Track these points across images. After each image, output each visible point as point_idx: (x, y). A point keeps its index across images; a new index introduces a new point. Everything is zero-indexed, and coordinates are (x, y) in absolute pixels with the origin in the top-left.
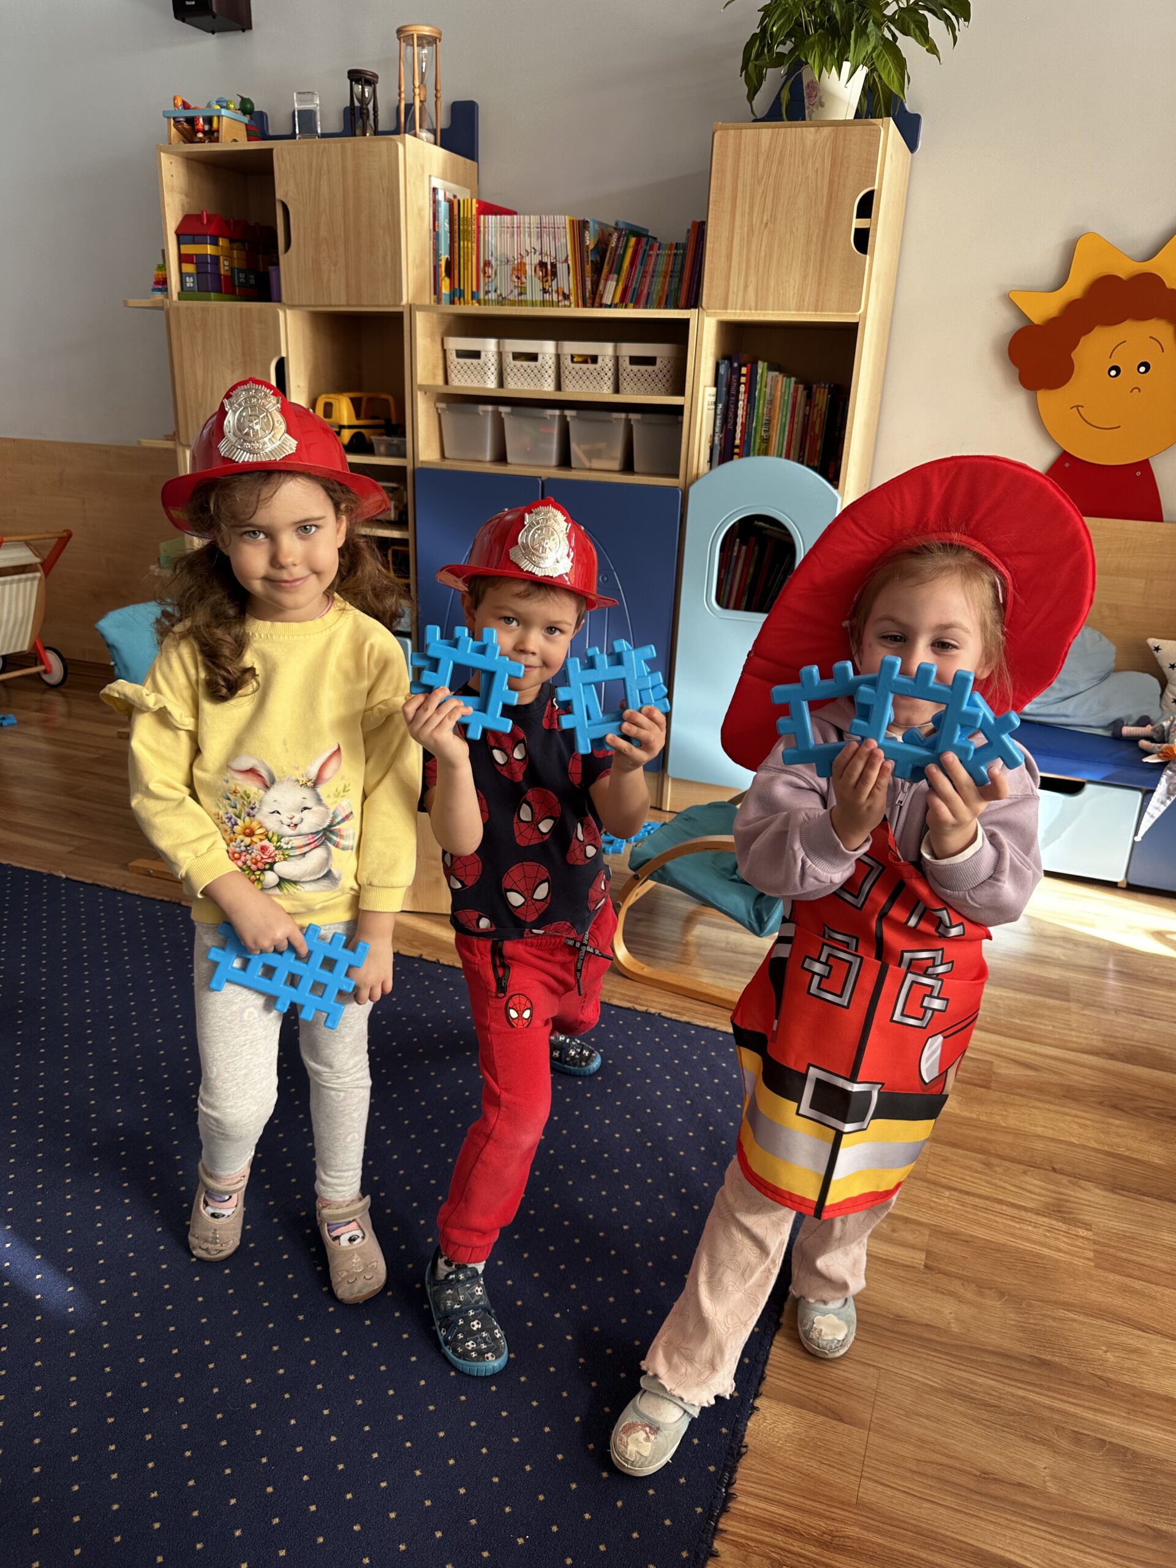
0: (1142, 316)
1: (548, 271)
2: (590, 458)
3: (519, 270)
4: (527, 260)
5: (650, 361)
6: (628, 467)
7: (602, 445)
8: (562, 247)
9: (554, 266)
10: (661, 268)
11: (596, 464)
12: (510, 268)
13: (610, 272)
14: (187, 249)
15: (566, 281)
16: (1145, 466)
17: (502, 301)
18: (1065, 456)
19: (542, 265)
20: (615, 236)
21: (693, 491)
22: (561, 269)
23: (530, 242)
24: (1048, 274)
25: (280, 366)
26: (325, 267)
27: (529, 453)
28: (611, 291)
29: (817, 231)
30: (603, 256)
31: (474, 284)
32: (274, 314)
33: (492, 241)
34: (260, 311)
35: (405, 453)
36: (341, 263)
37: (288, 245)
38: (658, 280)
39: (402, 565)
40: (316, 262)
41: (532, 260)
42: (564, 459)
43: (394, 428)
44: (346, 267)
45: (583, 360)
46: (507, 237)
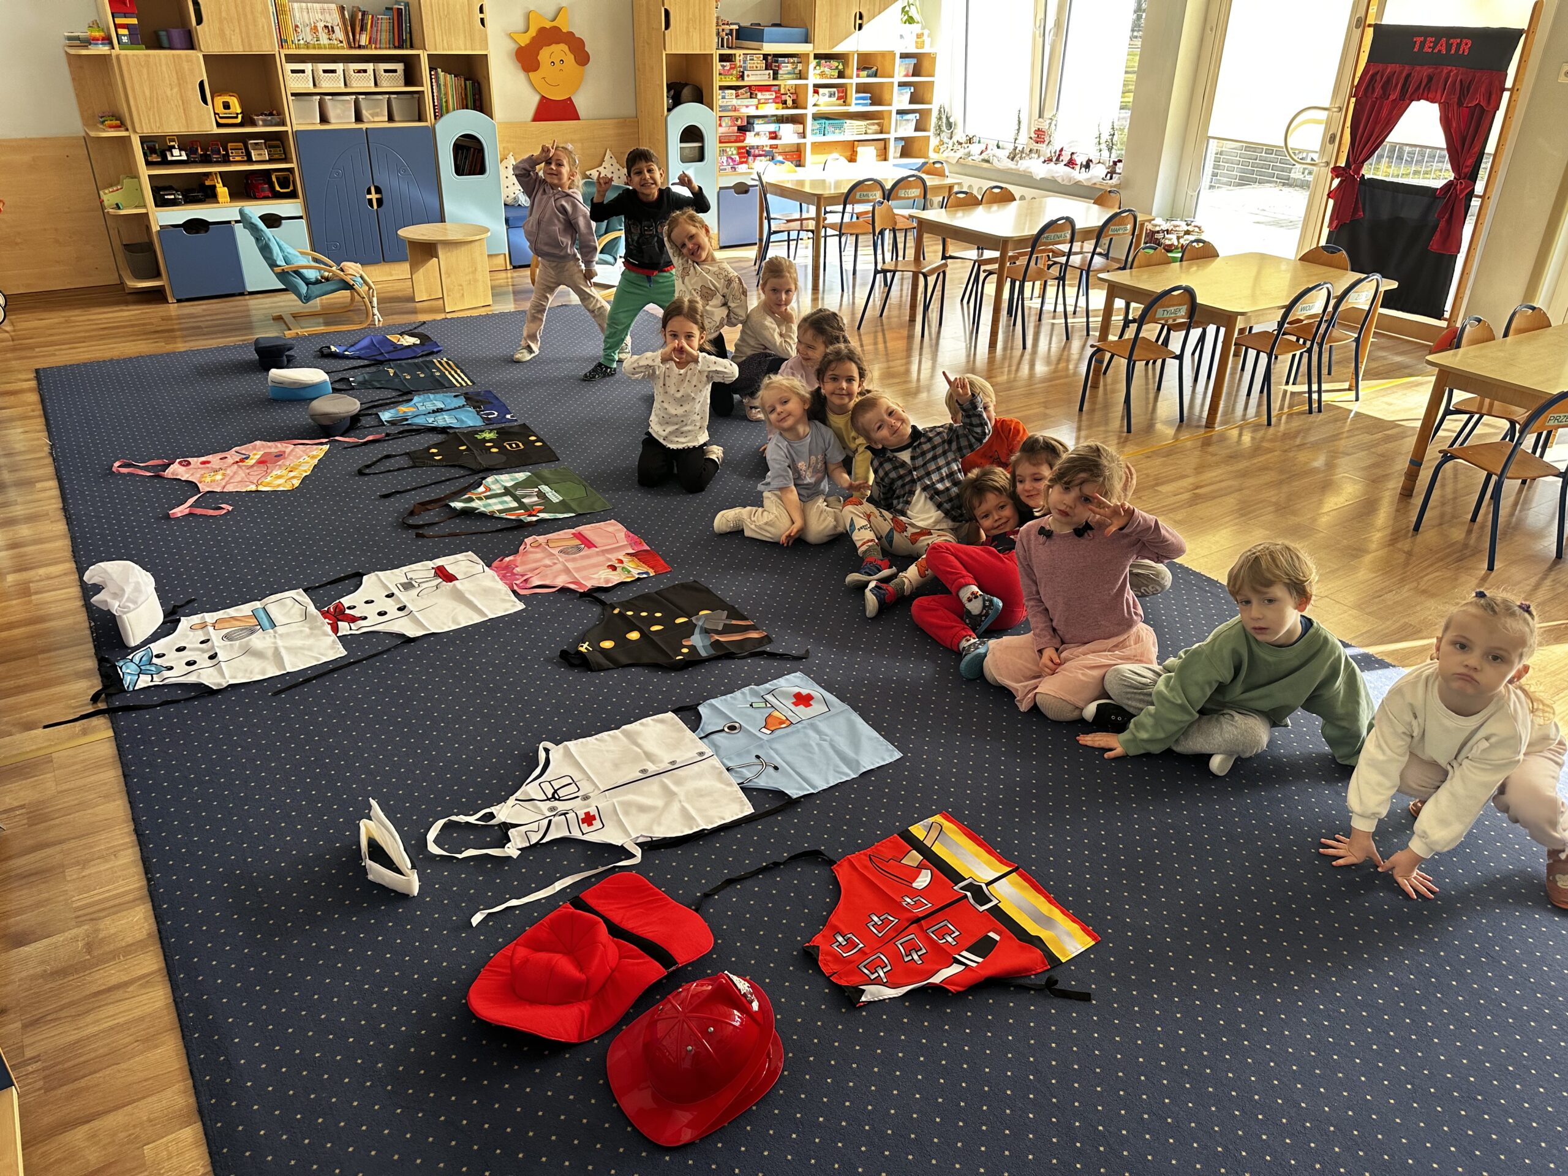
0: (558, 43)
1: (330, 30)
2: (373, 115)
3: (315, 29)
4: (318, 24)
5: (395, 71)
6: (391, 119)
7: (378, 110)
8: (334, 19)
9: (332, 27)
10: (384, 28)
11: (376, 119)
12: (308, 29)
13: (362, 30)
14: (119, 21)
15: (339, 34)
16: (570, 99)
17: (307, 45)
18: (543, 97)
19: (326, 27)
20: (360, 14)
21: (437, 127)
22: (336, 29)
23: (319, 16)
24: (521, 26)
25: (201, 84)
26: (227, 33)
27: (341, 117)
28: (364, 39)
29: (466, 19)
30: (354, 23)
31: (291, 36)
32: (197, 56)
33: (297, 15)
34: (186, 55)
35: (284, 124)
36: (237, 31)
37: (199, 21)
38: (384, 34)
39: (284, 183)
40: (222, 30)
41: (320, 25)
42: (359, 118)
43: (275, 112)
44: (241, 32)
45: (359, 71)
46: (305, 14)
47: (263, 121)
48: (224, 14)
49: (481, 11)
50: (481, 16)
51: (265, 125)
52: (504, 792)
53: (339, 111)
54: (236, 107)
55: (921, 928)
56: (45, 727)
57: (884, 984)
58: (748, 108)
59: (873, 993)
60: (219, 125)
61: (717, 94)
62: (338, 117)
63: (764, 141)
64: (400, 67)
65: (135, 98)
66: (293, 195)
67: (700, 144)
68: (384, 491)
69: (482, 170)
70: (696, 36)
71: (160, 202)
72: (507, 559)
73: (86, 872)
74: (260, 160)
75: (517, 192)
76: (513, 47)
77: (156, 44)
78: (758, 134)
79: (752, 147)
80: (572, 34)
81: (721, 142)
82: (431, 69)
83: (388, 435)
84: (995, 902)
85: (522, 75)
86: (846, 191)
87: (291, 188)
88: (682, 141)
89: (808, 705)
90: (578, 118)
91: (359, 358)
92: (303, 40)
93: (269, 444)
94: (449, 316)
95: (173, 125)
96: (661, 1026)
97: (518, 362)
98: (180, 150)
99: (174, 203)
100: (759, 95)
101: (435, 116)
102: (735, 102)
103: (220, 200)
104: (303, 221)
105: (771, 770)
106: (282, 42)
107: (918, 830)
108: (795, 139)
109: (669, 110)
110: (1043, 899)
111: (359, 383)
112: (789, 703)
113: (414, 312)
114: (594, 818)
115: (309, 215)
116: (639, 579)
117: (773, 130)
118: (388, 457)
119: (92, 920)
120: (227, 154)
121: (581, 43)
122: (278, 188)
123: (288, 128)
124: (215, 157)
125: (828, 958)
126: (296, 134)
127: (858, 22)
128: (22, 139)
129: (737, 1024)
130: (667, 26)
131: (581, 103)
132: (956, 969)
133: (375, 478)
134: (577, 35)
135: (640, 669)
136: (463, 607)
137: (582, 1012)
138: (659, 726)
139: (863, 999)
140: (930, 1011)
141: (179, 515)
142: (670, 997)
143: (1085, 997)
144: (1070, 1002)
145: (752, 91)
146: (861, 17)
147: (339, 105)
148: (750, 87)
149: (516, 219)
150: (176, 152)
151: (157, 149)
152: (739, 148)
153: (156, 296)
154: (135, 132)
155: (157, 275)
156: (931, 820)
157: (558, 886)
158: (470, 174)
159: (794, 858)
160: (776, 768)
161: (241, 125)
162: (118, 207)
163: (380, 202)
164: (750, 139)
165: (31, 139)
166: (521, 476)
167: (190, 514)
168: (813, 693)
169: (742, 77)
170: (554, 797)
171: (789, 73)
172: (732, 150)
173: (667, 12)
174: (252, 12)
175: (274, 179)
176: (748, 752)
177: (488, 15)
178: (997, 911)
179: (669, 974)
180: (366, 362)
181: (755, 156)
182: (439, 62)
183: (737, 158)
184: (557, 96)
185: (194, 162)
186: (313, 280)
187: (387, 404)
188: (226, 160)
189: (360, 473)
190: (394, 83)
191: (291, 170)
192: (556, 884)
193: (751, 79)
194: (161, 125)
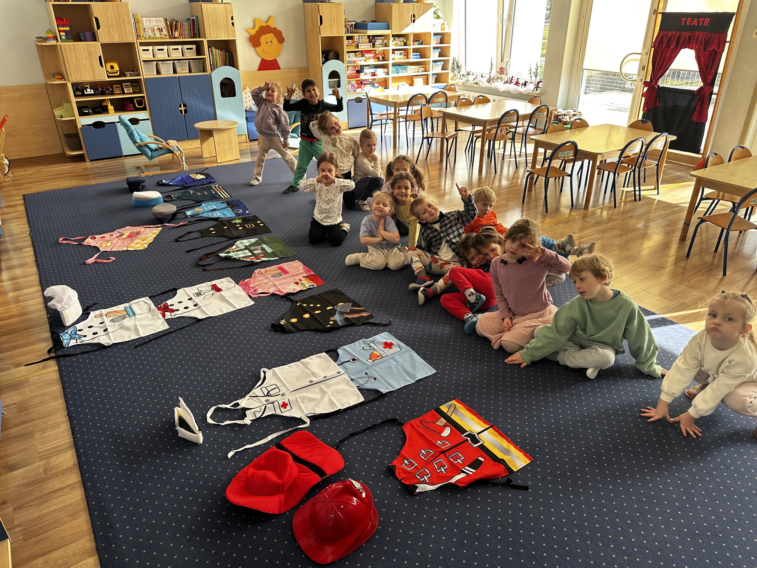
0: (269, 33)
1: (160, 30)
2: (181, 70)
3: (153, 30)
4: (155, 28)
5: (192, 49)
6: (190, 71)
7: (184, 67)
8: (162, 25)
9: (161, 29)
10: (186, 28)
11: (183, 72)
12: (150, 30)
13: (175, 30)
14: (60, 29)
15: (165, 32)
16: (275, 59)
17: (150, 38)
18: (263, 59)
19: (159, 29)
20: (175, 22)
21: (212, 74)
22: (163, 29)
23: (155, 24)
24: (251, 26)
25: (100, 58)
26: (112, 33)
27: (167, 71)
28: (177, 34)
29: (225, 23)
30: (172, 26)
31: (142, 33)
32: (98, 45)
33: (145, 24)
34: (93, 44)
35: (139, 75)
36: (117, 31)
37: (98, 28)
38: (186, 31)
39: (140, 103)
40: (109, 32)
41: (156, 28)
42: (175, 71)
43: (135, 70)
44: (118, 33)
45: (175, 49)
46: (149, 23)
47: (130, 74)
48: (110, 24)
49: (232, 19)
50: (232, 21)
51: (130, 76)
52: (243, 393)
53: (165, 69)
54: (117, 68)
55: (445, 455)
56: (26, 365)
57: (427, 483)
58: (360, 61)
59: (422, 488)
60: (109, 77)
61: (346, 55)
62: (165, 71)
63: (369, 77)
64: (194, 47)
65: (69, 65)
66: (144, 109)
67: (338, 80)
68: (188, 249)
69: (234, 95)
70: (335, 28)
71: (82, 114)
72: (246, 280)
73: (44, 435)
74: (129, 93)
75: (251, 105)
76: (247, 35)
77: (78, 39)
78: (366, 74)
79: (363, 80)
80: (275, 28)
81: (348, 78)
82: (209, 47)
83: (190, 222)
84: (482, 442)
85: (252, 49)
86: (408, 100)
87: (144, 105)
88: (329, 78)
89: (390, 348)
90: (280, 69)
91: (176, 186)
92: (148, 35)
93: (133, 228)
94: (219, 165)
95: (87, 77)
96: (318, 505)
97: (252, 185)
98: (91, 89)
99: (88, 114)
100: (366, 55)
101: (211, 70)
102: (354, 59)
103: (110, 112)
104: (149, 121)
105: (373, 380)
106: (138, 37)
107: (444, 408)
108: (384, 76)
109: (323, 63)
110: (505, 440)
111: (177, 198)
112: (381, 347)
113: (203, 163)
114: (287, 404)
115: (153, 119)
116: (309, 289)
117: (373, 71)
118: (190, 233)
119: (47, 458)
120: (113, 90)
121: (280, 32)
122: (137, 106)
123: (141, 77)
124: (107, 92)
125: (400, 471)
126: (145, 80)
127: (413, 19)
128: (16, 86)
129: (355, 504)
130: (321, 23)
131: (281, 61)
132: (462, 475)
133: (183, 243)
134: (278, 29)
135: (310, 332)
136: (225, 304)
137: (281, 499)
138: (319, 359)
139: (417, 491)
140: (450, 496)
141: (90, 263)
142: (322, 491)
143: (526, 488)
144: (518, 491)
145: (363, 53)
146: (414, 16)
147: (165, 66)
148: (361, 51)
149: (250, 117)
150: (89, 90)
151: (79, 88)
152: (357, 81)
153: (80, 159)
154: (69, 81)
155: (81, 148)
156: (451, 402)
157: (270, 438)
158: (228, 97)
159: (384, 423)
160: (375, 379)
161: (119, 76)
162: (62, 117)
163: (186, 111)
164: (362, 76)
165: (20, 86)
166: (253, 240)
167: (95, 262)
168: (393, 342)
169: (358, 47)
170: (268, 395)
171: (380, 44)
172: (354, 82)
173: (321, 17)
174: (123, 23)
175: (135, 102)
176: (361, 371)
177: (235, 21)
178: (483, 447)
179: (323, 481)
180: (180, 188)
181: (365, 84)
182: (212, 44)
183: (356, 86)
184: (269, 58)
185: (98, 94)
186: (154, 149)
187: (189, 207)
188: (112, 93)
189: (176, 240)
190: (191, 54)
191: (143, 97)
192: (269, 437)
193: (362, 47)
194: (81, 77)
